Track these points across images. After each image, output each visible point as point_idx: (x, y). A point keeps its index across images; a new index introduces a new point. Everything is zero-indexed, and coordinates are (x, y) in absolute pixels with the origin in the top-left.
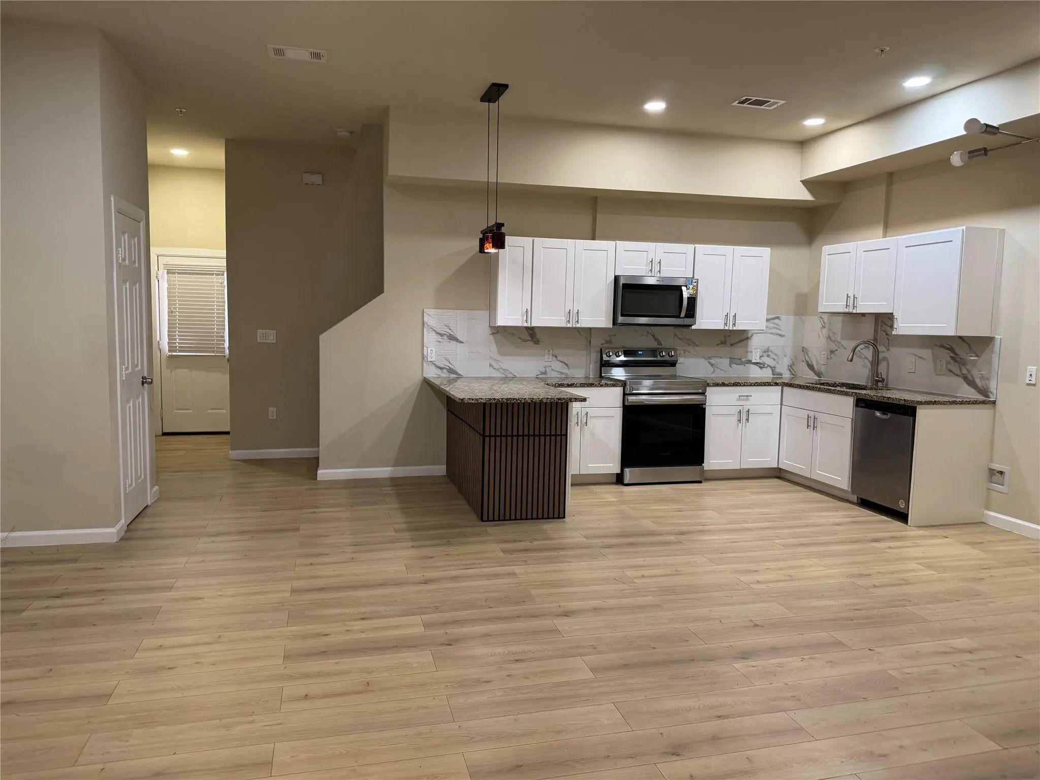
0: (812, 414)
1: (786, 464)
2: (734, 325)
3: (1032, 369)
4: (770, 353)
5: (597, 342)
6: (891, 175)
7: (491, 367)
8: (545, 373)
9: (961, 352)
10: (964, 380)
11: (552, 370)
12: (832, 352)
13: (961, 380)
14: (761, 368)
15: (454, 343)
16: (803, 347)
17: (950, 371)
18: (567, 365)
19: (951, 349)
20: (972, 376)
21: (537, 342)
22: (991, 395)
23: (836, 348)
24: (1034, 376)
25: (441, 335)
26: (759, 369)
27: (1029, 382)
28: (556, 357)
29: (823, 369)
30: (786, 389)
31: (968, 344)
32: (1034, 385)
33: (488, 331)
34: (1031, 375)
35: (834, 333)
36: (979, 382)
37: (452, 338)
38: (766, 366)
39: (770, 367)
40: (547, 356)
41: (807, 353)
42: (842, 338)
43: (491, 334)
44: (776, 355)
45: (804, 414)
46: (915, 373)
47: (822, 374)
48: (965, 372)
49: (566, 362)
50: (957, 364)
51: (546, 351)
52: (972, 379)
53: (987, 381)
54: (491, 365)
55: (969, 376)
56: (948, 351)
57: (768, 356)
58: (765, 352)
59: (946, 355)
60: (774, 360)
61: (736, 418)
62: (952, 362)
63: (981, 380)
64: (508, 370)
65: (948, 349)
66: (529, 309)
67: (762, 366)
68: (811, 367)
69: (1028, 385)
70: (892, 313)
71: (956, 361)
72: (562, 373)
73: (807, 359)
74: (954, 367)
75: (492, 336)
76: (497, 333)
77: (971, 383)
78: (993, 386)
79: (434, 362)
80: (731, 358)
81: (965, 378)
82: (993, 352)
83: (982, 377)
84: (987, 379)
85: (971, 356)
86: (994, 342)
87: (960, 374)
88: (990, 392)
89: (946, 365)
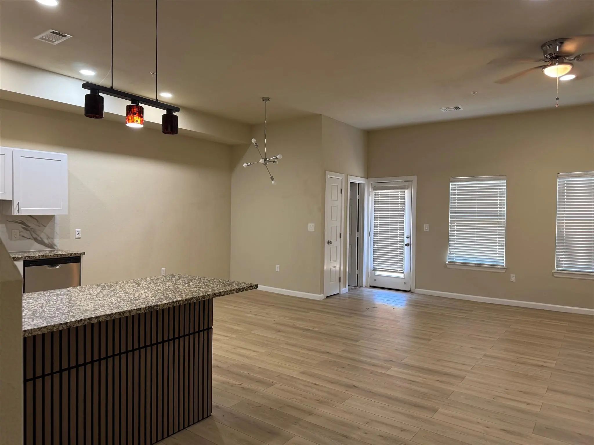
3: (77, 230)
9: (31, 225)
13: (33, 241)
17: (23, 236)
19: (23, 223)
20: (41, 238)
22: (55, 247)
24: (80, 234)
32: (80, 238)
36: (46, 241)
48: (35, 236)
50: (28, 232)
52: (41, 240)
53: (52, 240)
55: (39, 239)
56: (20, 225)
62: (24, 231)
69: (76, 238)
70: (11, 200)
71: (27, 230)
74: (26, 234)
77: (42, 243)
78: (57, 241)
81: (36, 240)
82: (54, 223)
83: (48, 238)
84: (52, 238)
85: (39, 226)
86: (55, 218)
87: (31, 238)
88: (55, 245)
89: (20, 233)
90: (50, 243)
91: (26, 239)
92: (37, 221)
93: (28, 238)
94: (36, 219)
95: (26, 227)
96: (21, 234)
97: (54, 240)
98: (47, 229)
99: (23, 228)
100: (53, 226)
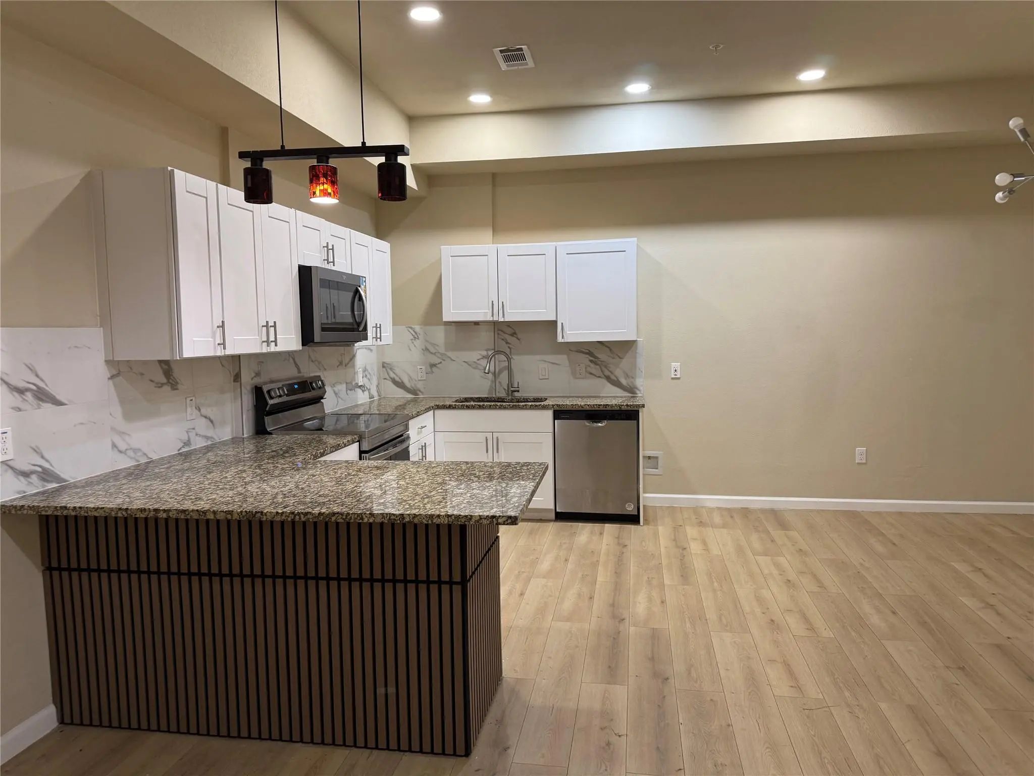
0: (491, 436)
2: (380, 338)
3: (675, 365)
5: (247, 378)
6: (494, 175)
7: (115, 449)
8: (187, 443)
9: (602, 356)
10: (608, 381)
11: (197, 435)
12: (433, 366)
13: (604, 381)
14: (363, 392)
15: (48, 407)
16: (384, 363)
17: (591, 374)
18: (212, 422)
19: (590, 354)
20: (615, 376)
21: (174, 386)
22: (638, 392)
23: (439, 361)
24: (678, 371)
25: (21, 391)
27: (674, 376)
28: (200, 410)
29: (420, 386)
30: (438, 412)
32: (679, 378)
33: (103, 372)
34: (676, 371)
35: (433, 345)
36: (624, 381)
37: (43, 396)
39: (368, 389)
40: (189, 410)
41: (391, 369)
42: (447, 350)
43: (109, 379)
44: (369, 374)
45: (481, 437)
46: (548, 379)
47: (420, 391)
48: (607, 373)
49: (212, 418)
50: (598, 367)
51: (188, 400)
52: (615, 379)
53: (632, 380)
54: (114, 446)
55: (613, 377)
56: (587, 356)
58: (365, 374)
59: (585, 359)
60: (369, 380)
62: (592, 365)
63: (626, 379)
64: (140, 450)
65: (586, 353)
67: (364, 389)
68: (400, 384)
69: (673, 379)
71: (596, 364)
72: (207, 438)
73: (392, 375)
74: (594, 369)
75: (111, 382)
76: (118, 374)
77: (615, 383)
78: (639, 382)
80: (347, 383)
81: (608, 378)
82: (636, 353)
83: (627, 376)
84: (633, 378)
85: (613, 358)
86: (636, 346)
87: (602, 376)
88: (637, 388)
89: (586, 368)
90: (628, 385)
91: (596, 377)
92: (611, 350)
93: (598, 376)
94: (609, 348)
95: (595, 361)
96: (589, 369)
97: (635, 380)
98: (625, 363)
99: (591, 361)
100: (635, 358)
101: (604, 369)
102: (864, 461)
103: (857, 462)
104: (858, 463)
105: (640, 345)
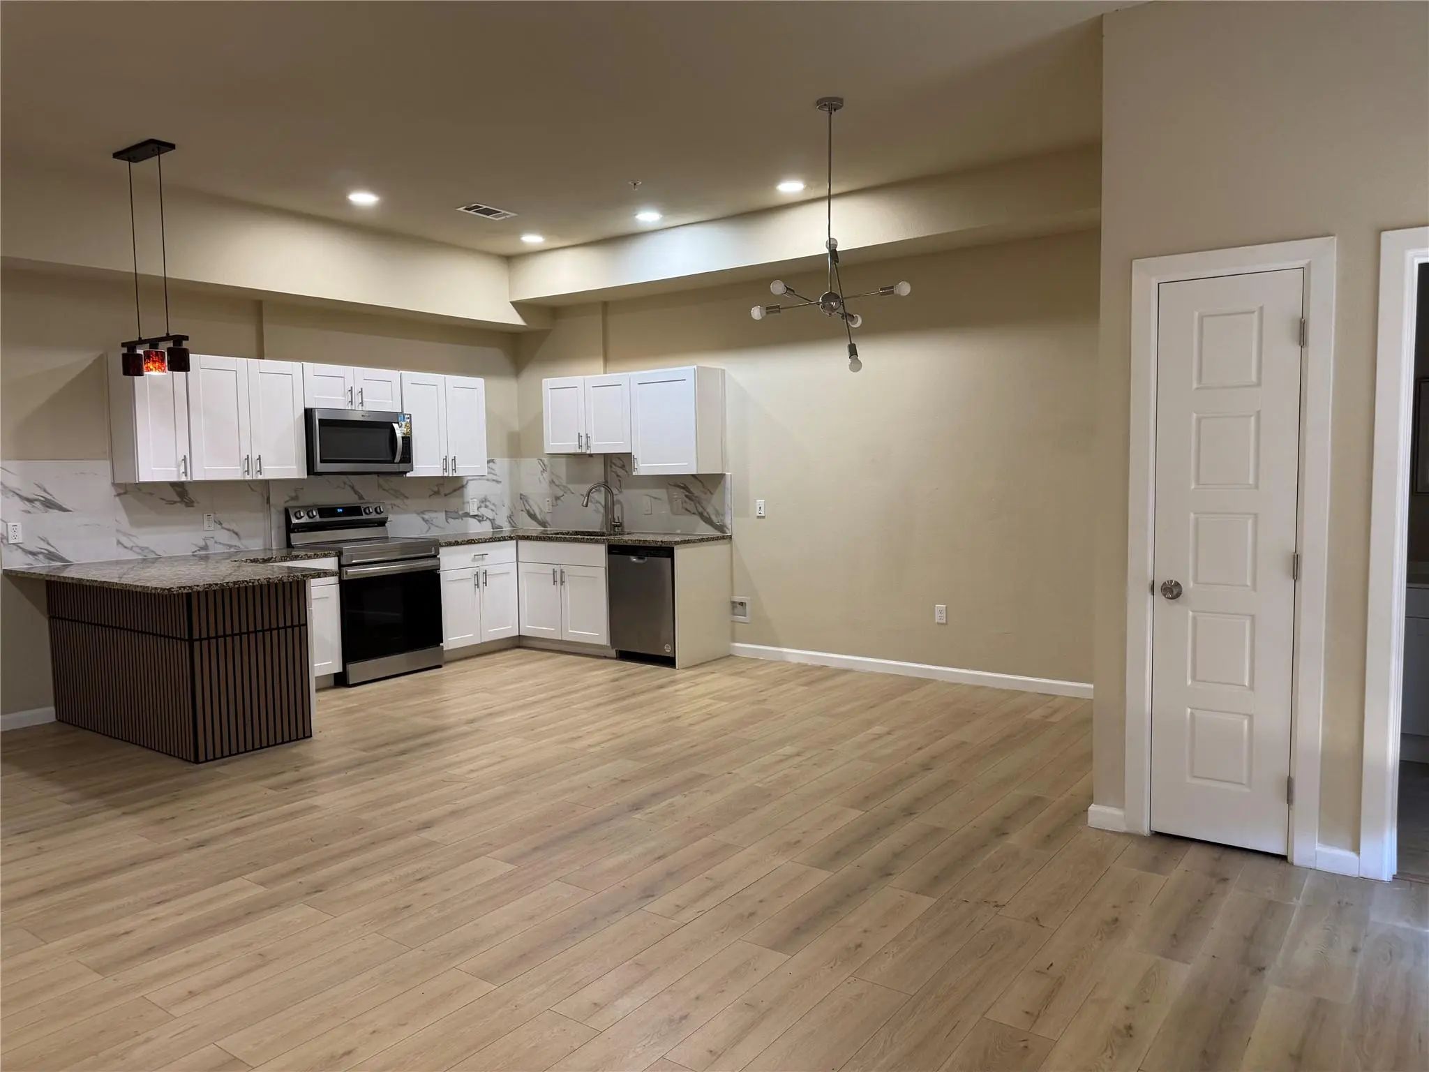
0: (557, 568)
1: (529, 629)
2: (454, 470)
3: (761, 502)
4: (488, 503)
5: (279, 501)
6: (605, 304)
7: (120, 545)
8: (205, 548)
9: (696, 490)
10: (702, 519)
11: (216, 542)
12: (557, 498)
13: (697, 518)
14: (480, 521)
15: (55, 512)
16: (521, 495)
17: (687, 510)
18: (236, 534)
19: (685, 488)
20: (708, 513)
21: (190, 504)
22: (727, 531)
23: (562, 493)
24: (762, 508)
25: (30, 501)
26: (478, 523)
27: (759, 515)
28: (221, 524)
29: (548, 518)
30: (520, 543)
31: (700, 481)
32: (763, 517)
33: (112, 491)
34: (760, 508)
35: (558, 477)
36: (714, 518)
37: (49, 504)
38: (485, 518)
39: (489, 519)
40: (206, 523)
41: (526, 501)
42: (567, 483)
43: (115, 496)
44: (494, 504)
45: (549, 569)
46: (651, 514)
47: (547, 523)
48: (701, 510)
49: (236, 530)
50: (692, 503)
51: (205, 515)
52: (708, 516)
53: (722, 517)
54: (119, 543)
55: (705, 514)
56: (682, 490)
57: (486, 507)
58: (483, 502)
59: (678, 494)
60: (492, 510)
61: (472, 582)
62: (687, 500)
63: (716, 517)
64: (147, 548)
65: (683, 488)
66: (188, 457)
67: (481, 519)
68: (532, 516)
69: (758, 517)
70: (631, 453)
71: (690, 499)
72: (231, 546)
73: (528, 507)
74: (690, 506)
75: (117, 499)
76: (125, 493)
77: (708, 521)
78: (728, 521)
79: (19, 545)
80: (446, 511)
81: (701, 515)
82: (725, 487)
83: (717, 513)
84: (722, 515)
85: (706, 494)
86: (725, 480)
87: (697, 513)
88: (726, 526)
89: (682, 503)
90: (719, 523)
92: (702, 484)
93: (692, 512)
95: (690, 496)
96: (685, 505)
97: (725, 518)
98: (715, 499)
99: (687, 496)
100: (724, 493)
101: (698, 505)
102: (944, 621)
103: (936, 621)
104: (938, 623)
105: (728, 479)
